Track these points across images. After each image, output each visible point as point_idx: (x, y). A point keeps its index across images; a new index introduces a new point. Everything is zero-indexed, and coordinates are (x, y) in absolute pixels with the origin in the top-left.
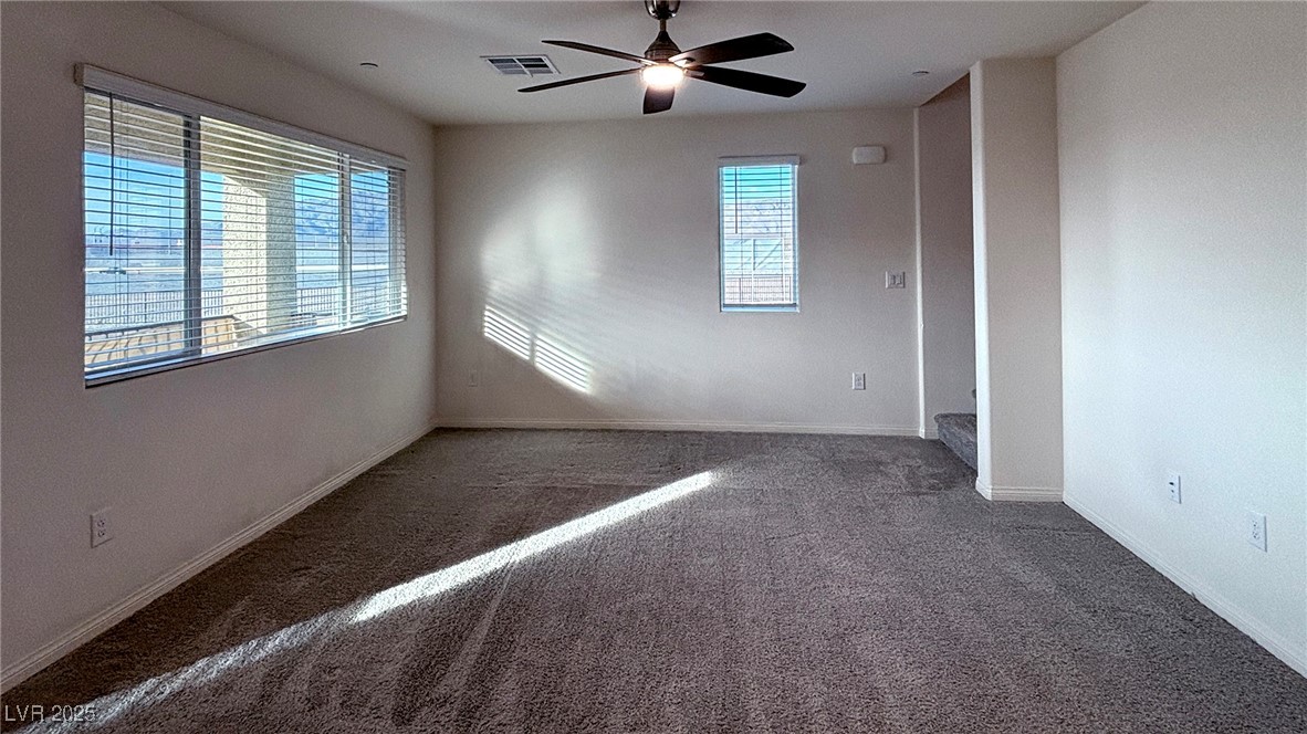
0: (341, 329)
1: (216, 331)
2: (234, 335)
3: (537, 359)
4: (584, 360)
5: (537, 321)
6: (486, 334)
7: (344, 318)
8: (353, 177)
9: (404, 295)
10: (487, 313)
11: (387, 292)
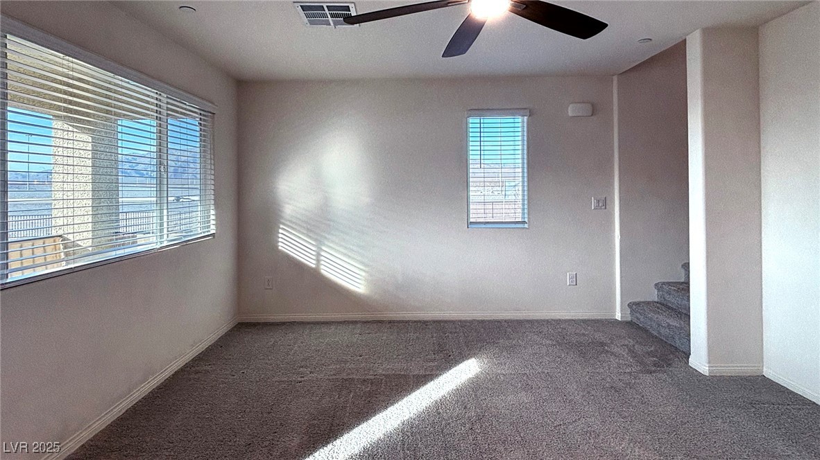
0: (158, 247)
1: (45, 251)
2: (62, 254)
3: (322, 267)
4: (362, 267)
5: (322, 236)
6: (280, 248)
7: (161, 237)
8: (170, 121)
9: (213, 217)
10: (281, 231)
11: (198, 215)
